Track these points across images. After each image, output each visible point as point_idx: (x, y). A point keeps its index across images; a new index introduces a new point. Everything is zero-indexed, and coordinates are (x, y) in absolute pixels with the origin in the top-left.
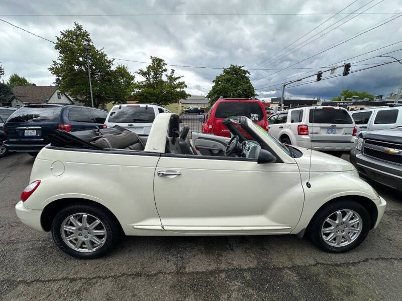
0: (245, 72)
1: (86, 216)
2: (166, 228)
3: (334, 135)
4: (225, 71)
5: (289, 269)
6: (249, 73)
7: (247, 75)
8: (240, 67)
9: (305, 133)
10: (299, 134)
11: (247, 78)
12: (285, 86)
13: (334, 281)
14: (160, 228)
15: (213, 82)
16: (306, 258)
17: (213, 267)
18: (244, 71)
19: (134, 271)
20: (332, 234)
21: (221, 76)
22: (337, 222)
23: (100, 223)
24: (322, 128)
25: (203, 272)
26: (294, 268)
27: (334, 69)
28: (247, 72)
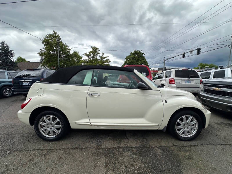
0: (143, 54)
1: (52, 117)
2: (92, 124)
3: (189, 84)
4: (131, 53)
5: (158, 147)
6: (144, 54)
7: (143, 55)
8: (140, 51)
9: (173, 83)
10: (170, 84)
11: (144, 57)
12: (165, 61)
13: (182, 153)
14: (89, 124)
15: (125, 59)
17: (116, 146)
18: (142, 53)
19: (74, 147)
20: (182, 130)
21: (129, 56)
22: (184, 122)
23: (59, 121)
24: (182, 80)
25: (111, 148)
28: (143, 53)
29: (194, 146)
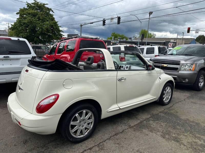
0: (49, 10)
2: (121, 108)
3: (135, 61)
4: (28, 5)
5: (159, 113)
6: (52, 11)
7: (51, 13)
8: (44, 4)
9: (124, 60)
10: (121, 61)
11: (52, 16)
12: (82, 26)
14: (119, 108)
15: (17, 14)
16: (161, 109)
18: (48, 8)
20: (165, 97)
21: (24, 9)
22: (166, 92)
26: (160, 112)
27: (112, 19)
28: (51, 9)
29: (172, 106)
